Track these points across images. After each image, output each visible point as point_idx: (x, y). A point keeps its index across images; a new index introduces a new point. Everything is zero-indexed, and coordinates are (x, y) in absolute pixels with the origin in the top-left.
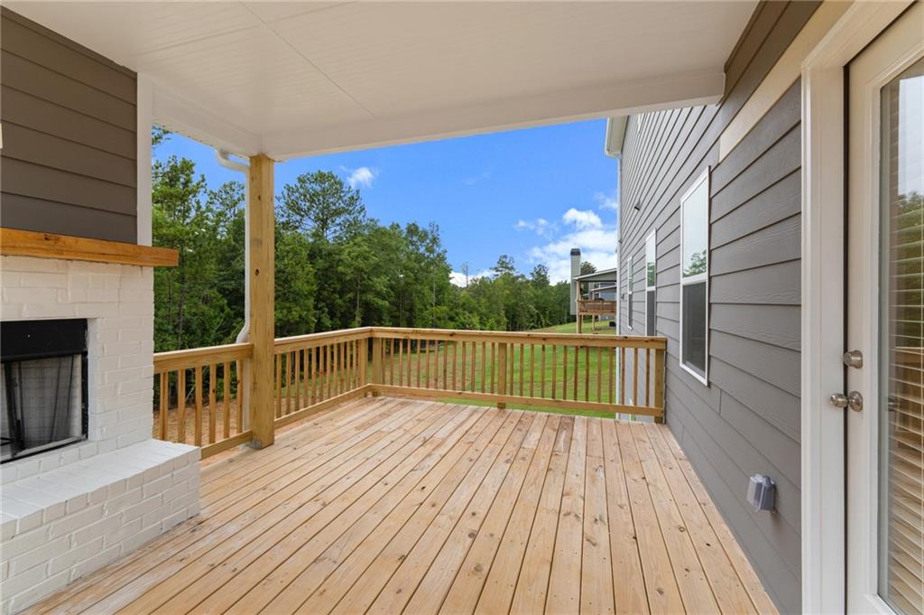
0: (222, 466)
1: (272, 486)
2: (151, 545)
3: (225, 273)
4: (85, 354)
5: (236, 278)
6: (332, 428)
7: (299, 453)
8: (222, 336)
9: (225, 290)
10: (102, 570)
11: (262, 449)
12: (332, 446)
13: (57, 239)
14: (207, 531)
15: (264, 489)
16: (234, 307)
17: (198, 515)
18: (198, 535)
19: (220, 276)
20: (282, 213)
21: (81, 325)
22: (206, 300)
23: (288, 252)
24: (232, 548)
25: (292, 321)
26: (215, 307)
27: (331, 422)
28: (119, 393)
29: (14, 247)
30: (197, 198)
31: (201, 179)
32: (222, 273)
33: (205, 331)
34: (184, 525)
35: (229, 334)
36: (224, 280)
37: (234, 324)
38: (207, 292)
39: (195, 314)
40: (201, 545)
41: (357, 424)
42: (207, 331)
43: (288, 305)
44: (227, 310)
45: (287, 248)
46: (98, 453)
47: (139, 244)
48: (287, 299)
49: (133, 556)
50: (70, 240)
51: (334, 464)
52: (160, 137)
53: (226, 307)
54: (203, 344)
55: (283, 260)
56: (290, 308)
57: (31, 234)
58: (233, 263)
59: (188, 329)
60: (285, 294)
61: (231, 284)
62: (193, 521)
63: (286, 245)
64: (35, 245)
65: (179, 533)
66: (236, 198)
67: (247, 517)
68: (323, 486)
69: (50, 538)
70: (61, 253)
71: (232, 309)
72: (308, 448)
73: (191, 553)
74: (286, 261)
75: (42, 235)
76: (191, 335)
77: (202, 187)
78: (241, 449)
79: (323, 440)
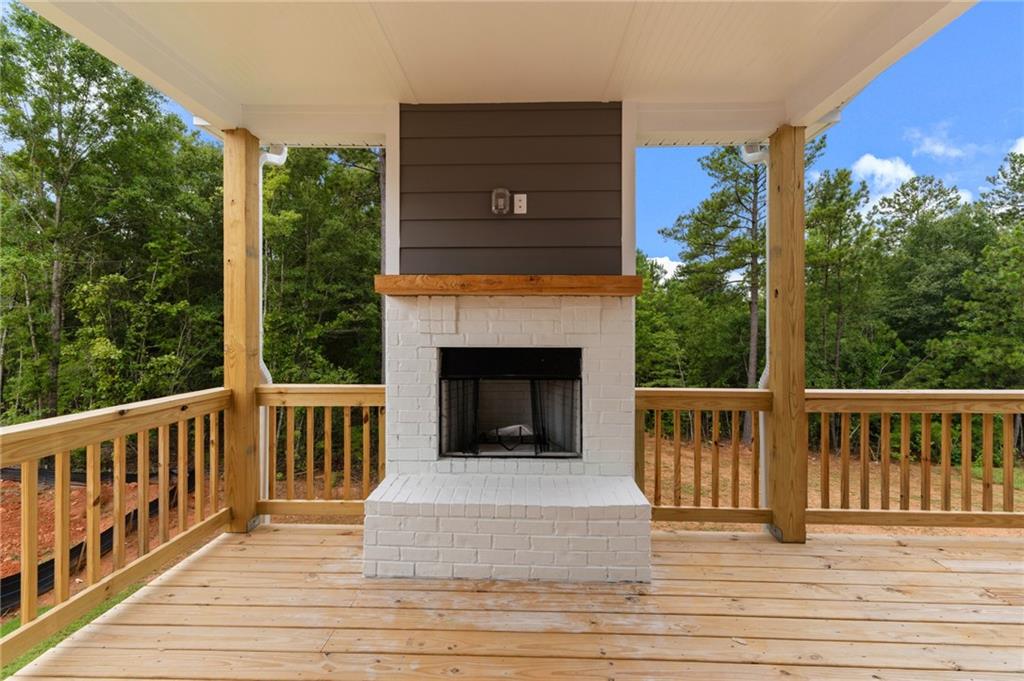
0: (721, 541)
1: (746, 603)
2: (591, 588)
3: (897, 298)
4: (581, 380)
5: (914, 304)
6: (929, 565)
7: (828, 577)
8: (890, 378)
9: (898, 320)
10: (550, 584)
11: (783, 542)
12: (898, 596)
13: (538, 280)
14: (637, 609)
15: (734, 600)
16: (910, 342)
17: (649, 583)
18: (628, 606)
19: (891, 302)
20: (998, 200)
21: (576, 353)
22: (868, 333)
23: (1008, 258)
24: (634, 650)
25: (1012, 367)
26: (879, 342)
27: (935, 554)
28: (601, 421)
29: (512, 289)
30: (856, 212)
31: (861, 187)
32: (893, 299)
33: (867, 370)
34: (628, 586)
35: (901, 378)
36: (898, 307)
37: (908, 365)
38: (872, 323)
39: (855, 350)
40: (620, 620)
41: (994, 583)
42: (870, 370)
43: (1005, 340)
44: (900, 345)
45: (1005, 253)
46: (584, 473)
47: (624, 273)
48: (1006, 332)
49: (576, 587)
50: (546, 278)
51: (872, 631)
52: (814, 157)
53: (898, 341)
54: (863, 386)
55: (997, 271)
56: (1009, 346)
57: (522, 277)
58: (909, 284)
59: (846, 367)
60: (1001, 324)
61: (906, 313)
62: (638, 587)
63: (1003, 249)
64: (525, 286)
65: (618, 592)
66: (920, 198)
67: (684, 623)
68: (817, 657)
69: (517, 531)
70: (540, 290)
71: (907, 345)
72: (852, 577)
73: (605, 621)
74: (1002, 274)
75: (528, 277)
76: (849, 373)
77: (862, 196)
78: (761, 529)
79: (892, 579)
